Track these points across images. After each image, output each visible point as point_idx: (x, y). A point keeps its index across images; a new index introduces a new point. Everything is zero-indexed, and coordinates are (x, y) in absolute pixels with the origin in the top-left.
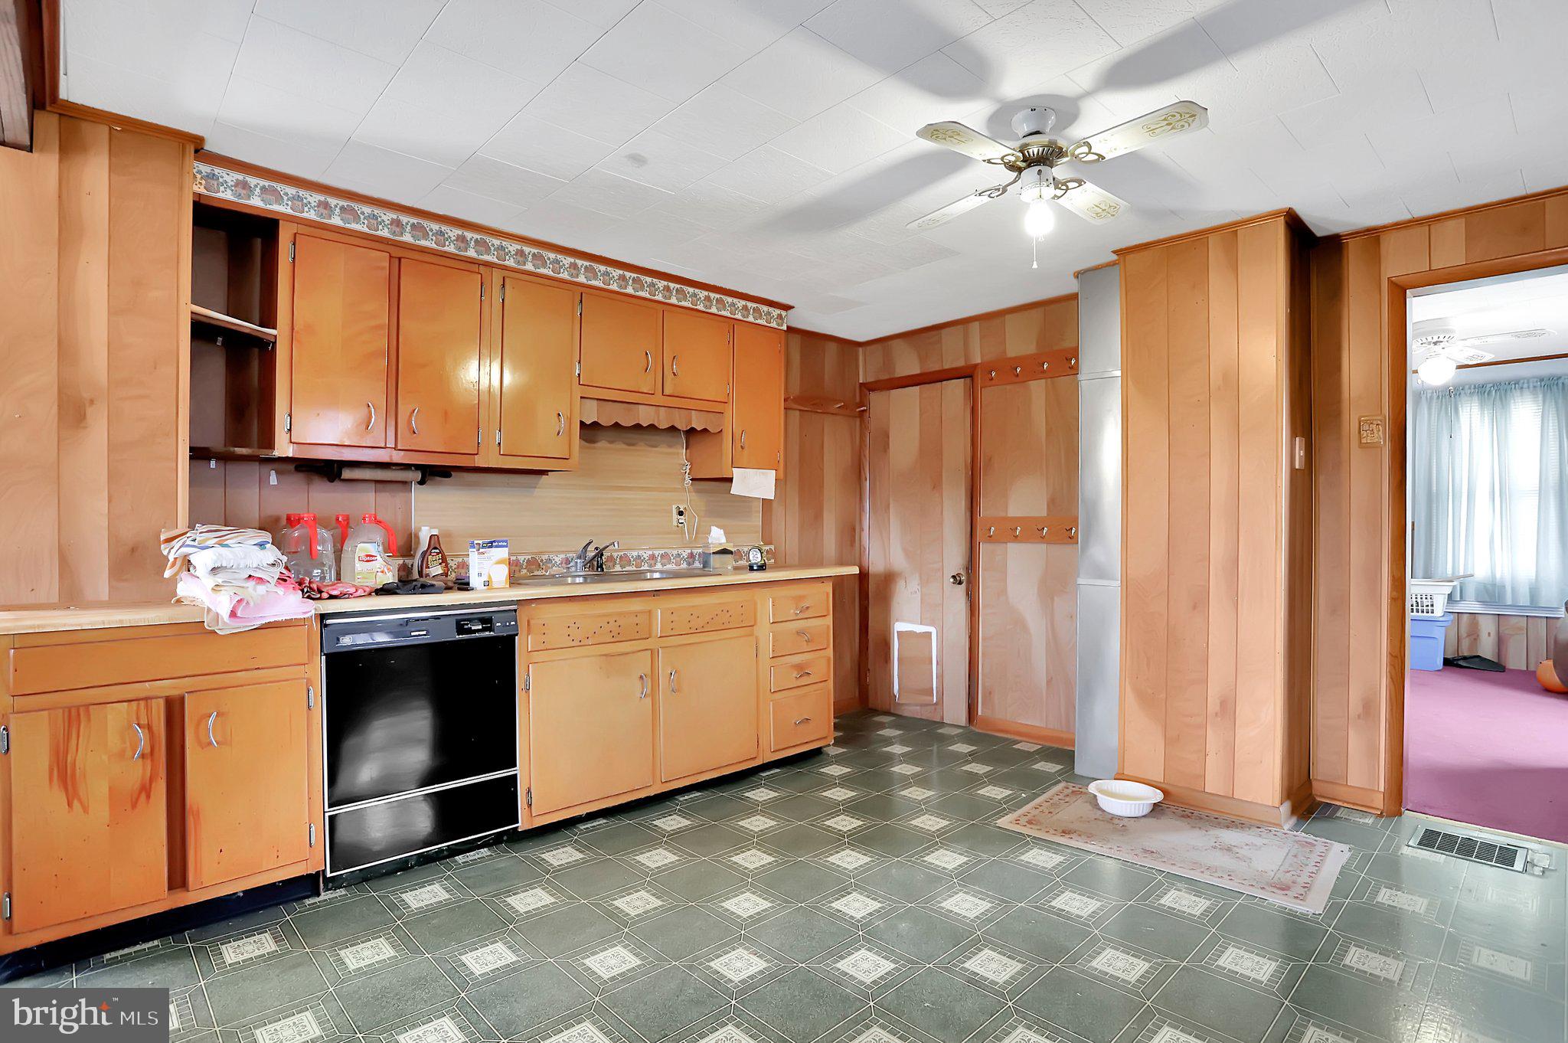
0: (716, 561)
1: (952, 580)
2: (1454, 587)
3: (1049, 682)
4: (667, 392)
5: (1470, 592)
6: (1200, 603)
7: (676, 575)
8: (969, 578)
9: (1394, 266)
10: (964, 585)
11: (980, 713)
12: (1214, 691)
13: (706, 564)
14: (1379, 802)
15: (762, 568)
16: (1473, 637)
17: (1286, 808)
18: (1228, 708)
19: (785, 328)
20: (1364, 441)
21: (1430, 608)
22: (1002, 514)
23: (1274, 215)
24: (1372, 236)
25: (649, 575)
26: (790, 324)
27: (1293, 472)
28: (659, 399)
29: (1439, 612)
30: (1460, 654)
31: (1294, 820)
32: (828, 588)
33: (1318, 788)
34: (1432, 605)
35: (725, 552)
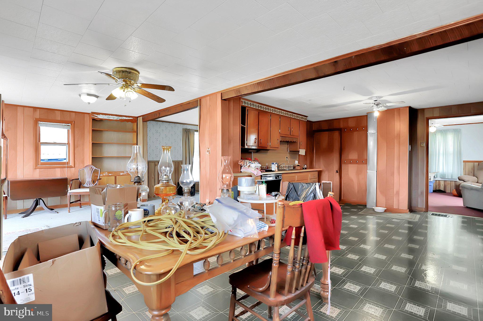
0: (297, 167)
1: (336, 172)
2: (435, 174)
3: (358, 192)
4: (291, 135)
5: (439, 176)
6: (393, 174)
7: (292, 170)
8: (340, 171)
9: (427, 115)
10: (339, 172)
11: (342, 199)
12: (395, 190)
13: (294, 168)
14: (424, 210)
15: (306, 169)
16: (439, 186)
17: (408, 210)
18: (398, 193)
19: (306, 121)
20: (421, 146)
21: (430, 179)
22: (348, 158)
23: (407, 107)
24: (423, 110)
25: (286, 170)
26: (308, 120)
27: (409, 151)
28: (290, 136)
29: (432, 180)
30: (436, 189)
31: (409, 212)
32: (317, 172)
33: (413, 208)
34: (431, 178)
35: (298, 165)
